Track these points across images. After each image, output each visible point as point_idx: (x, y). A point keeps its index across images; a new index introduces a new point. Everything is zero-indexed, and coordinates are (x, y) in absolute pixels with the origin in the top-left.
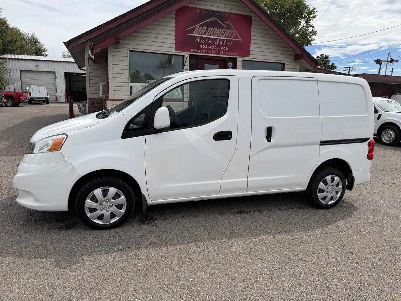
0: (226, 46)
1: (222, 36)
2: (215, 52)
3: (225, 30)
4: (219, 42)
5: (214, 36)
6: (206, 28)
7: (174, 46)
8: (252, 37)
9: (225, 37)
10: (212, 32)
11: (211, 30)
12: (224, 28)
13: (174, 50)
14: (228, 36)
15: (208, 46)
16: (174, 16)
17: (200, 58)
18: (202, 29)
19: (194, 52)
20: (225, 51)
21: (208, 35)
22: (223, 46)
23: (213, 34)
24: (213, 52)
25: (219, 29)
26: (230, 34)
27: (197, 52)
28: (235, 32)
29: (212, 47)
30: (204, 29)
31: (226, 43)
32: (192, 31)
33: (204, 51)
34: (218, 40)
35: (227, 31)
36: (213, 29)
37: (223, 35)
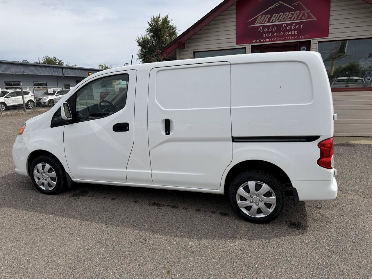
0: (295, 30)
1: (290, 20)
2: (281, 39)
3: (294, 12)
4: (286, 27)
5: (280, 21)
6: (269, 16)
7: (235, 40)
8: (331, 13)
9: (293, 20)
10: (277, 18)
11: (275, 16)
12: (292, 10)
13: (235, 44)
14: (298, 18)
15: (273, 34)
16: (235, 11)
17: (263, 47)
18: (265, 17)
19: (256, 42)
20: (295, 35)
21: (272, 22)
22: (291, 30)
23: (278, 20)
24: (278, 38)
25: (285, 13)
26: (301, 16)
27: (260, 42)
28: (306, 12)
29: (277, 34)
30: (268, 16)
31: (295, 26)
32: (254, 22)
33: (267, 40)
34: (284, 25)
35: (296, 13)
36: (278, 15)
37: (291, 18)
